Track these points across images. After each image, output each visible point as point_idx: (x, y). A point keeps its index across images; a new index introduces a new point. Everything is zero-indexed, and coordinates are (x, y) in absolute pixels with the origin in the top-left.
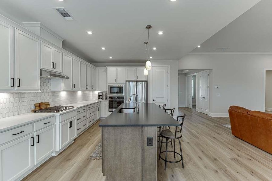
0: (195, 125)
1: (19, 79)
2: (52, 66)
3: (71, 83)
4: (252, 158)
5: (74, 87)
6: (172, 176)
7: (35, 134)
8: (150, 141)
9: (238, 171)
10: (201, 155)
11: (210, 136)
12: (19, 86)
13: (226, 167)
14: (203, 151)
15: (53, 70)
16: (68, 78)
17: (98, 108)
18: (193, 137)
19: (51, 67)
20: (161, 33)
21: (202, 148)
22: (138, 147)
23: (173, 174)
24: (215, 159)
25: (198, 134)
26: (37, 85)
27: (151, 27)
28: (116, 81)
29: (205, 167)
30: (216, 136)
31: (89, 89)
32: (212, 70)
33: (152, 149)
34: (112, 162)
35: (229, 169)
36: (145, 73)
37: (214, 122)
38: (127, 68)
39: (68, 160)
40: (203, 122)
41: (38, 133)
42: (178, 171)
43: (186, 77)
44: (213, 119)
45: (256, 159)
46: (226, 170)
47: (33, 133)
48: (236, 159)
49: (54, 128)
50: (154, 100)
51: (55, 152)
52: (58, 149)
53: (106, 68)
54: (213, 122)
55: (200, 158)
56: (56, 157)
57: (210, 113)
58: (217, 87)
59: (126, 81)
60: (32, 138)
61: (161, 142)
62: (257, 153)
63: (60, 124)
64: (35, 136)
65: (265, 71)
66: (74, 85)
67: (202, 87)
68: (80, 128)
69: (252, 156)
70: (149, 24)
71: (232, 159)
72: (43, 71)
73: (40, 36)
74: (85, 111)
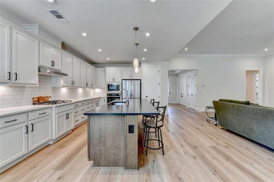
0: (183, 118)
1: (16, 74)
2: (51, 64)
3: (71, 80)
4: (229, 145)
5: (73, 84)
6: (154, 161)
7: (30, 123)
8: (131, 129)
9: (214, 157)
10: (183, 143)
11: (194, 127)
12: (16, 80)
13: (205, 154)
14: (185, 140)
15: (52, 67)
16: (66, 75)
17: (97, 103)
18: (179, 128)
19: (49, 64)
20: (148, 34)
21: (185, 138)
22: (121, 134)
23: (155, 160)
24: (195, 147)
25: (183, 126)
26: (35, 80)
27: (138, 28)
28: (114, 79)
29: (185, 153)
30: (200, 127)
31: (89, 86)
32: (198, 70)
33: (133, 136)
34: (97, 149)
35: (207, 155)
36: (135, 71)
37: (200, 116)
38: (123, 68)
39: (62, 147)
40: (190, 116)
41: (32, 122)
42: (159, 157)
43: (177, 78)
44: (200, 114)
45: (232, 147)
46: (204, 156)
47: (28, 122)
48: (214, 146)
49: (50, 119)
50: (147, 97)
51: (51, 141)
52: (54, 138)
53: (104, 68)
54: (198, 115)
55: (182, 146)
56: (52, 144)
57: (197, 108)
58: (203, 85)
59: (122, 80)
60: (26, 126)
61: (148, 132)
62: (234, 142)
63: (56, 115)
64: (30, 124)
65: (245, 71)
66: (73, 82)
67: (190, 86)
68: (78, 120)
69: (230, 144)
70: (136, 26)
71: (211, 147)
72: (41, 68)
73: (39, 36)
74: (83, 105)
